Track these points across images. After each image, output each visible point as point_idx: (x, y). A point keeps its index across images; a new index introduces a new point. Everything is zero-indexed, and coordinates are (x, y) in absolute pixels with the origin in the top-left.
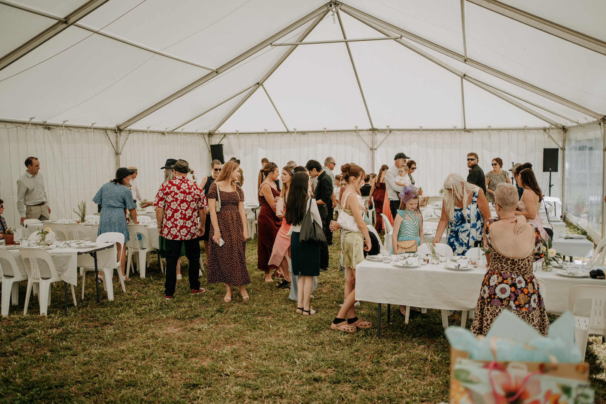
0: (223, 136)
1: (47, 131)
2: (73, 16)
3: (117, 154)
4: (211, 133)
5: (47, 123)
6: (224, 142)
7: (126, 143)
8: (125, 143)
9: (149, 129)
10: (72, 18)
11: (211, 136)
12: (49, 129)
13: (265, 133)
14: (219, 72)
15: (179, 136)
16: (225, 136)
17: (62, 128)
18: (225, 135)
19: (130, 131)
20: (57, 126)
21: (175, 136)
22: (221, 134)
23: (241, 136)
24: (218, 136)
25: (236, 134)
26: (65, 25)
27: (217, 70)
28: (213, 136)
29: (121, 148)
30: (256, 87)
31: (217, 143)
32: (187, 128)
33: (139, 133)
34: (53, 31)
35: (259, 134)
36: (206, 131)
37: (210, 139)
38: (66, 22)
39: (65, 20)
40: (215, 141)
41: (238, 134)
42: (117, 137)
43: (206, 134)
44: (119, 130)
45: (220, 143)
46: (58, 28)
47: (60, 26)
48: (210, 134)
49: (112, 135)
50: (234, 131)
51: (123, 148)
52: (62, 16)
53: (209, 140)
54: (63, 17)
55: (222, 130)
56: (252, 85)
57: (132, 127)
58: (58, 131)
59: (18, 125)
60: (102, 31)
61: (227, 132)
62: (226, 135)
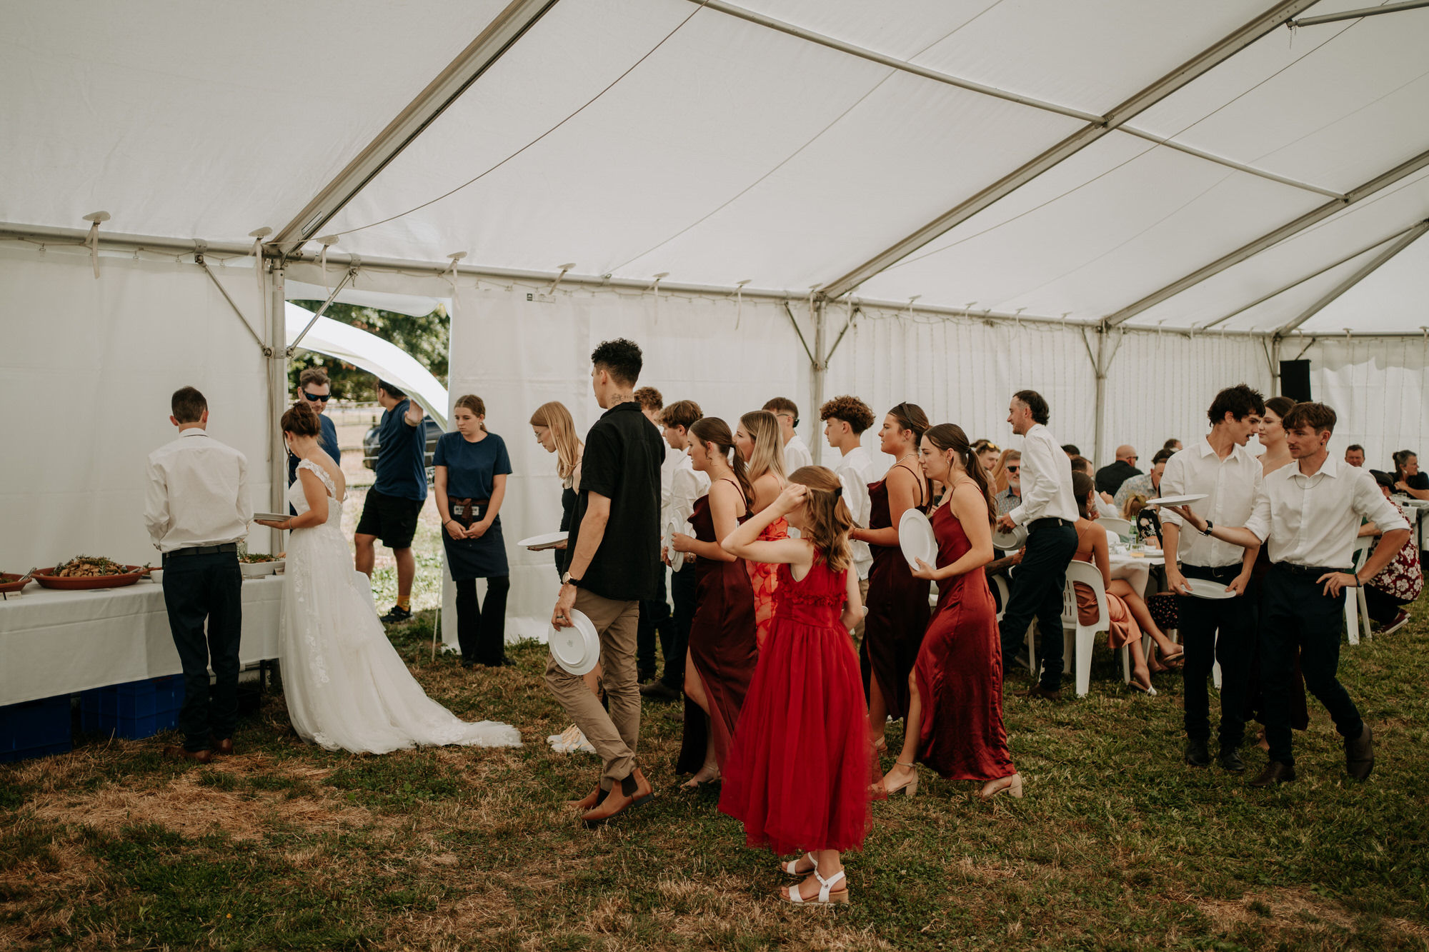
0: (1309, 340)
1: (988, 328)
2: (1121, 112)
3: (1099, 377)
4: (1281, 334)
5: (990, 314)
6: (1313, 354)
7: (1117, 353)
8: (1114, 354)
9: (1162, 325)
10: (1119, 115)
11: (1280, 342)
12: (992, 324)
13: (1422, 335)
14: (1351, 200)
15: (1215, 340)
16: (1314, 340)
17: (1012, 323)
18: (1314, 338)
19: (1126, 330)
20: (1005, 318)
21: (1208, 340)
22: (1305, 336)
23: (1356, 341)
24: (1297, 341)
25: (1345, 336)
26: (1101, 130)
27: (1346, 195)
28: (1285, 341)
29: (1107, 365)
30: (1420, 229)
31: (1293, 358)
32: (1235, 325)
33: (1141, 333)
34: (1077, 141)
35: (1406, 338)
36: (1270, 329)
37: (1277, 346)
38: (1105, 125)
39: (1103, 121)
40: (1290, 352)
41: (1348, 338)
42: (1100, 339)
43: (1269, 335)
44: (1104, 327)
45: (1302, 358)
46: (1088, 135)
47: (1092, 132)
48: (1278, 337)
49: (1092, 336)
50: (1340, 330)
51: (1110, 363)
52: (1098, 113)
53: (1274, 349)
54: (1100, 116)
55: (1308, 327)
56: (1412, 224)
57: (1131, 322)
58: (1004, 328)
59: (945, 317)
60: (1175, 141)
61: (1319, 331)
62: (1318, 339)
